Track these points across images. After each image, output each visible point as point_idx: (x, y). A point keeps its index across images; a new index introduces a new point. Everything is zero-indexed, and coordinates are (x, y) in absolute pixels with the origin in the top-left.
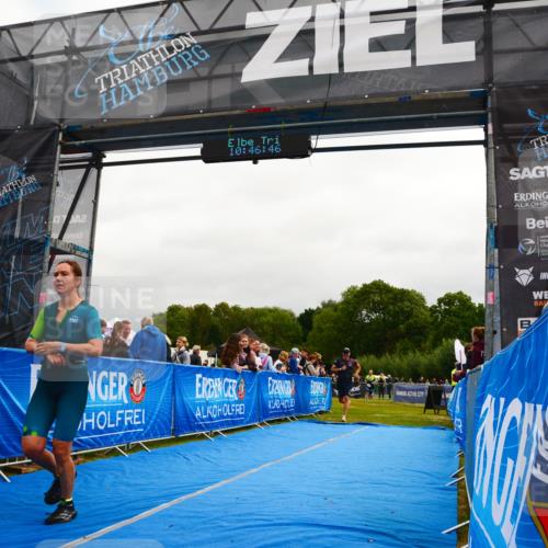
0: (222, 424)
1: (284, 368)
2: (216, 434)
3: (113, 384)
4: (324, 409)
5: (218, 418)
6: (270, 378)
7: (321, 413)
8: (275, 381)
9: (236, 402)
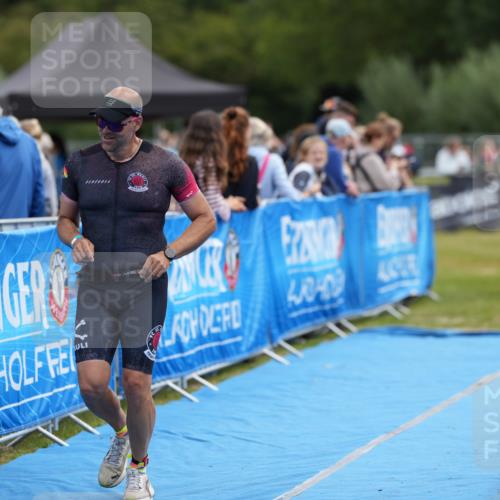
0: (201, 358)
1: (314, 185)
2: (192, 382)
3: (24, 289)
4: (414, 288)
5: (193, 344)
6: (286, 220)
7: (408, 301)
8: (299, 226)
9: (223, 298)
